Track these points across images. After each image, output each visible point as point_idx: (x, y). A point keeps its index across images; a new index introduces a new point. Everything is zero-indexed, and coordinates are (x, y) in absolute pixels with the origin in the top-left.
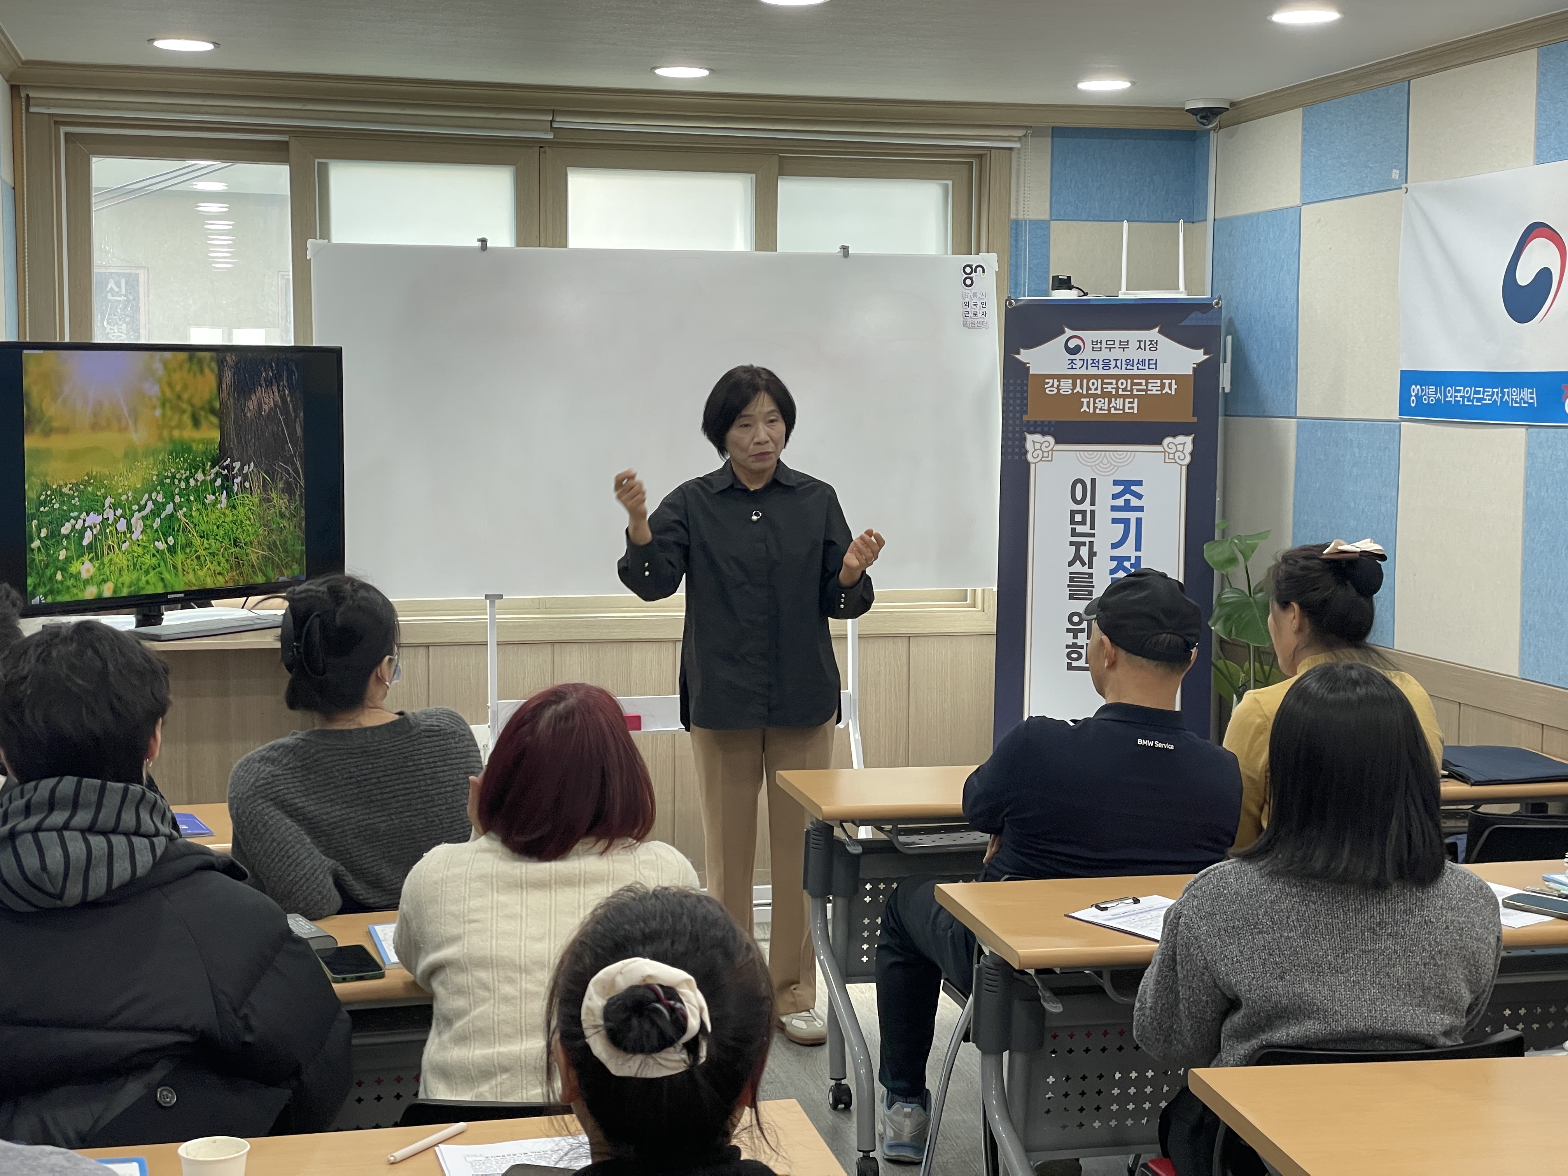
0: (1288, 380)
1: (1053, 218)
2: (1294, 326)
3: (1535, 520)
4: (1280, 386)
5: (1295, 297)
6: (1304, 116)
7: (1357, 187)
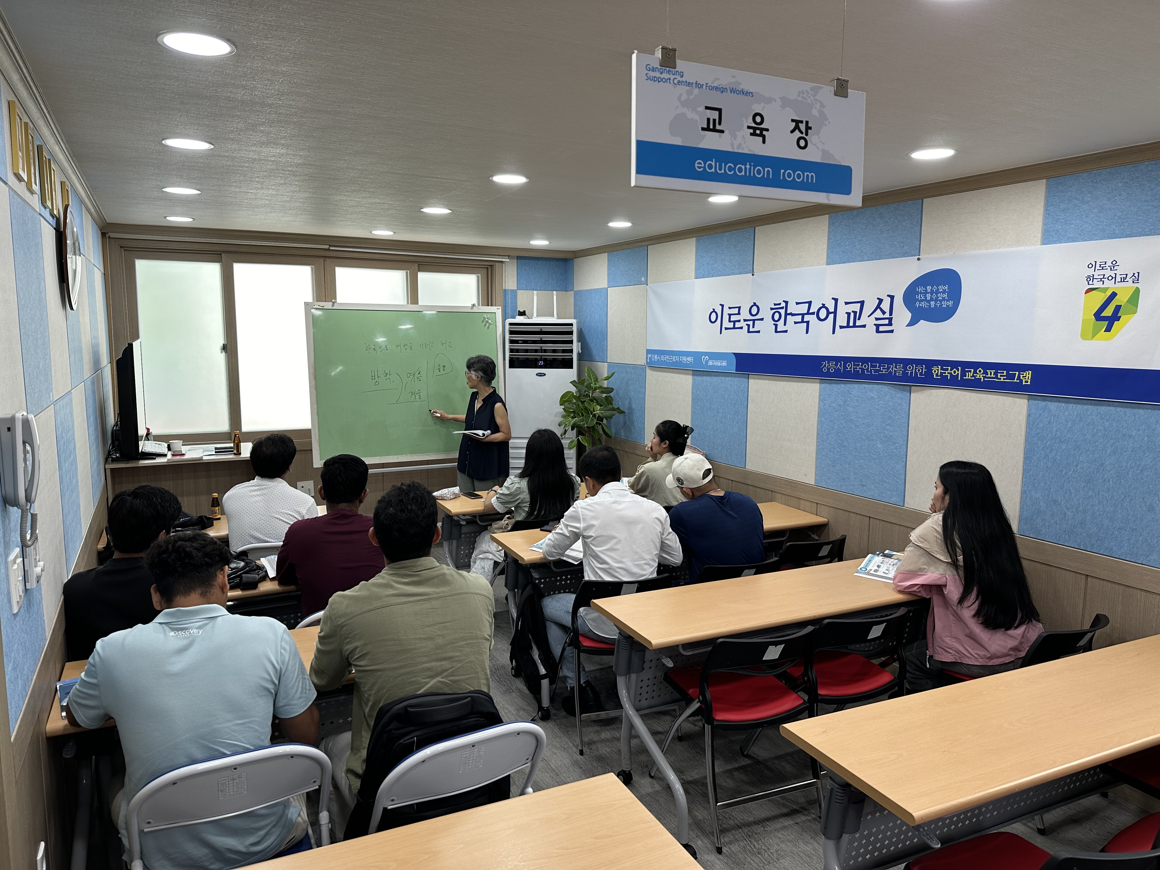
0: (604, 349)
1: (518, 289)
2: (606, 330)
3: (695, 401)
4: (601, 352)
6: (607, 255)
7: (628, 282)
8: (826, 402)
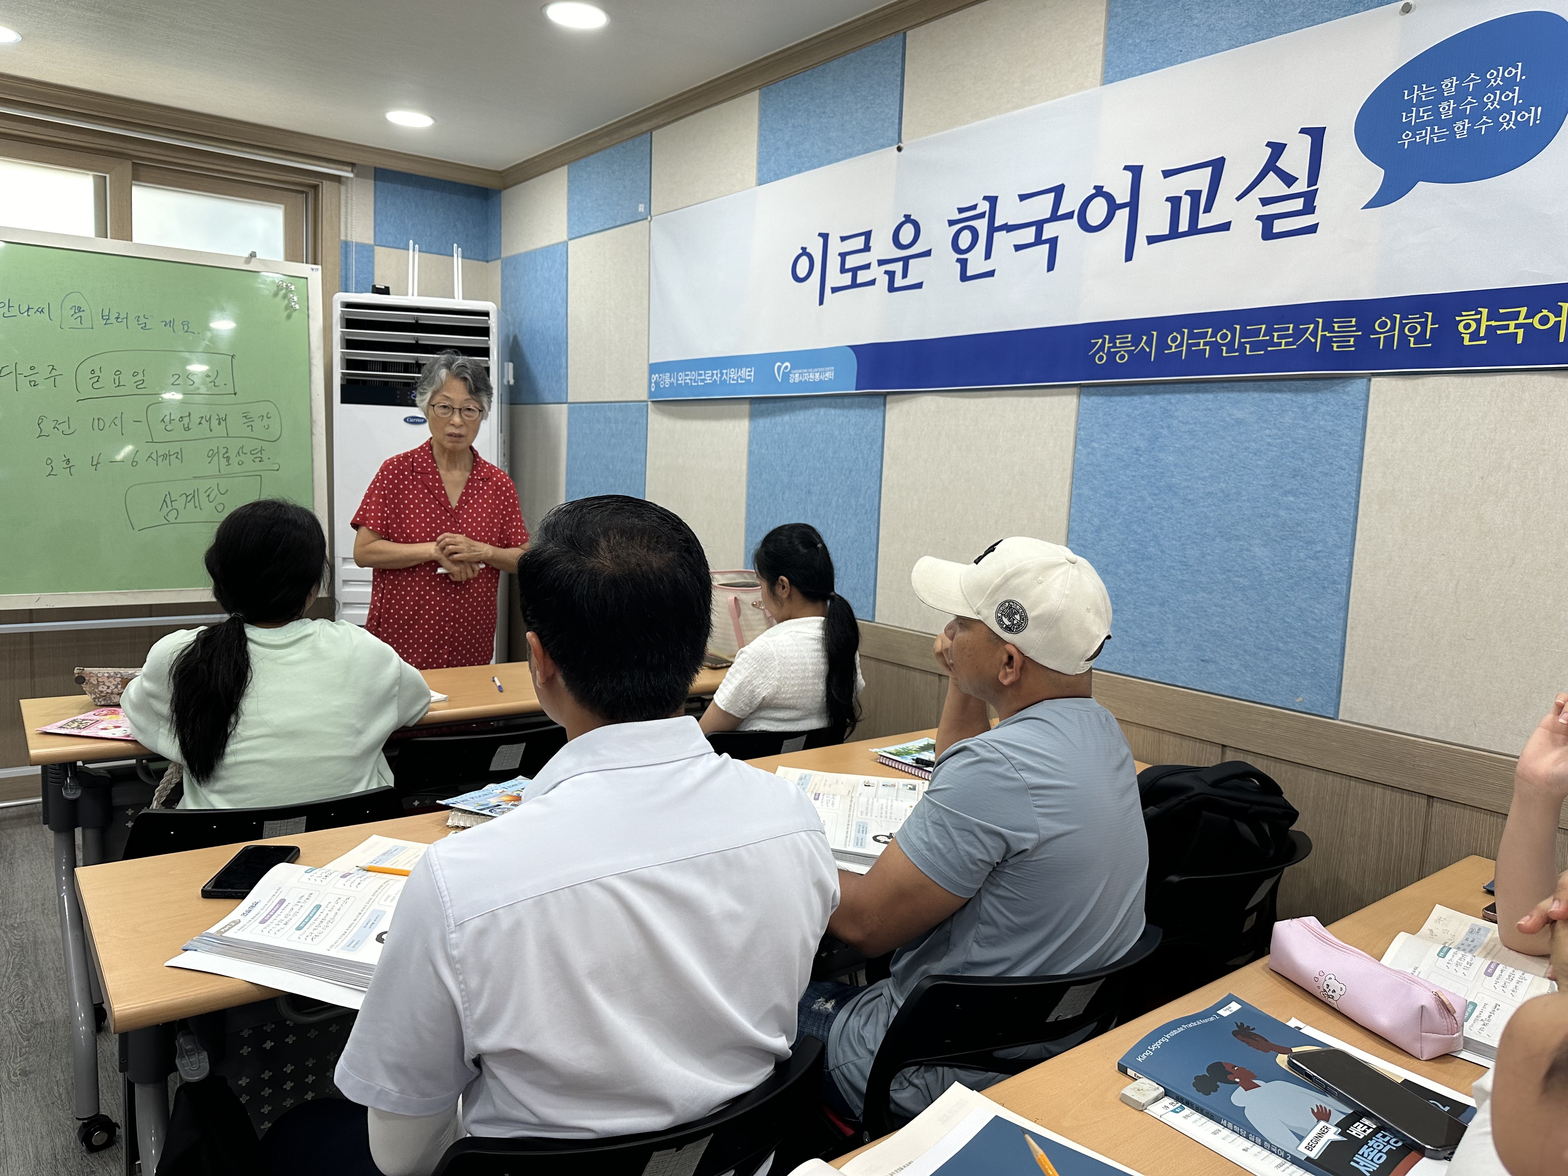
0: (561, 376)
1: (377, 243)
2: (565, 334)
3: (756, 472)
4: (555, 380)
5: (565, 313)
6: (569, 171)
7: (611, 221)
8: (1095, 445)
